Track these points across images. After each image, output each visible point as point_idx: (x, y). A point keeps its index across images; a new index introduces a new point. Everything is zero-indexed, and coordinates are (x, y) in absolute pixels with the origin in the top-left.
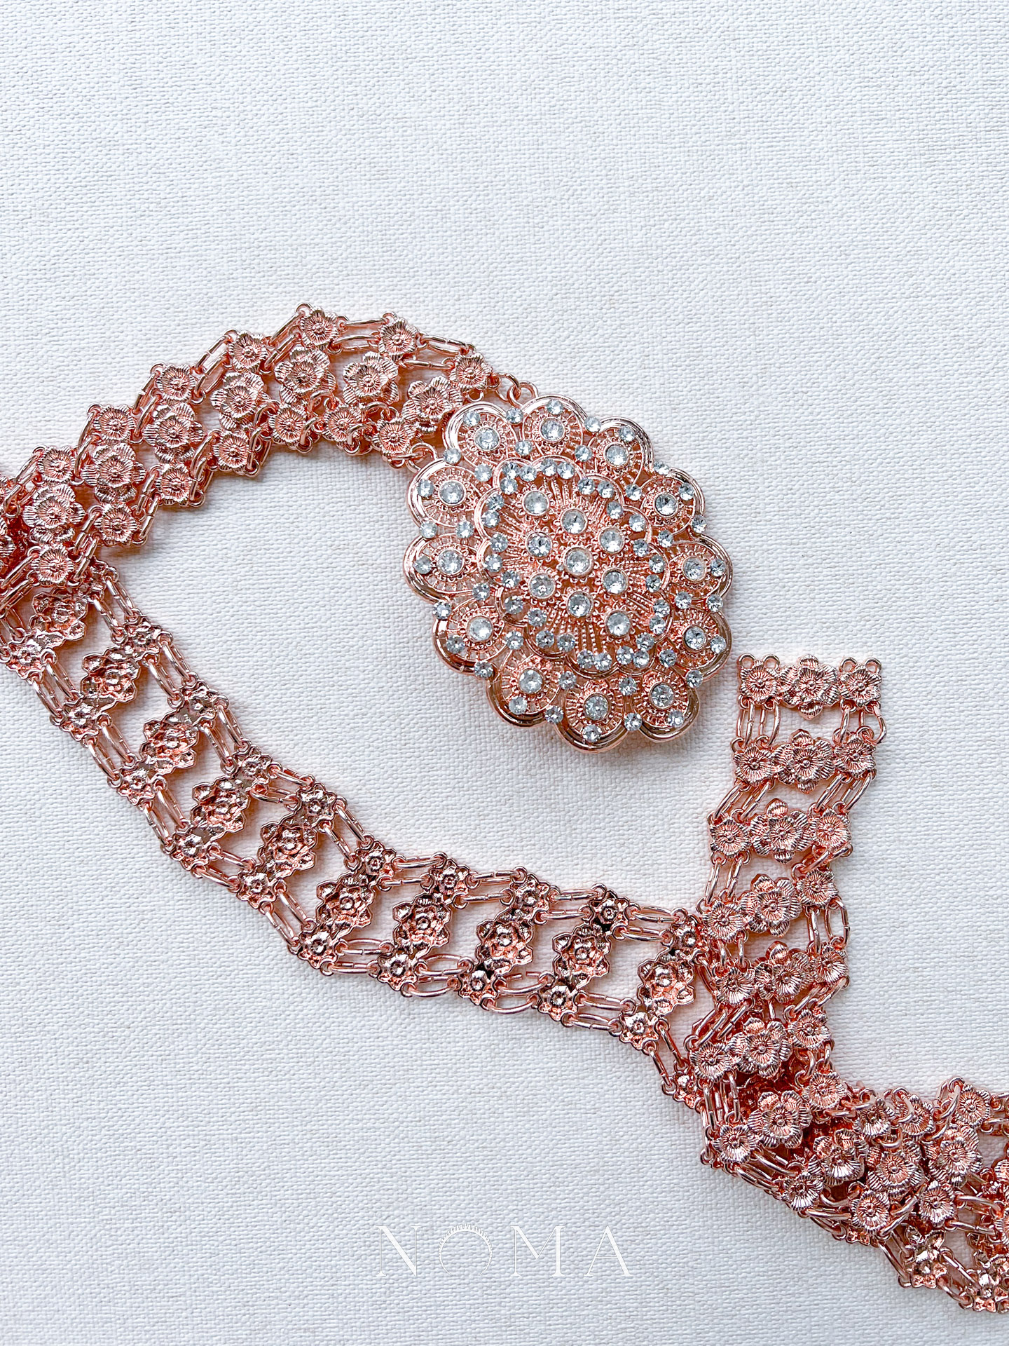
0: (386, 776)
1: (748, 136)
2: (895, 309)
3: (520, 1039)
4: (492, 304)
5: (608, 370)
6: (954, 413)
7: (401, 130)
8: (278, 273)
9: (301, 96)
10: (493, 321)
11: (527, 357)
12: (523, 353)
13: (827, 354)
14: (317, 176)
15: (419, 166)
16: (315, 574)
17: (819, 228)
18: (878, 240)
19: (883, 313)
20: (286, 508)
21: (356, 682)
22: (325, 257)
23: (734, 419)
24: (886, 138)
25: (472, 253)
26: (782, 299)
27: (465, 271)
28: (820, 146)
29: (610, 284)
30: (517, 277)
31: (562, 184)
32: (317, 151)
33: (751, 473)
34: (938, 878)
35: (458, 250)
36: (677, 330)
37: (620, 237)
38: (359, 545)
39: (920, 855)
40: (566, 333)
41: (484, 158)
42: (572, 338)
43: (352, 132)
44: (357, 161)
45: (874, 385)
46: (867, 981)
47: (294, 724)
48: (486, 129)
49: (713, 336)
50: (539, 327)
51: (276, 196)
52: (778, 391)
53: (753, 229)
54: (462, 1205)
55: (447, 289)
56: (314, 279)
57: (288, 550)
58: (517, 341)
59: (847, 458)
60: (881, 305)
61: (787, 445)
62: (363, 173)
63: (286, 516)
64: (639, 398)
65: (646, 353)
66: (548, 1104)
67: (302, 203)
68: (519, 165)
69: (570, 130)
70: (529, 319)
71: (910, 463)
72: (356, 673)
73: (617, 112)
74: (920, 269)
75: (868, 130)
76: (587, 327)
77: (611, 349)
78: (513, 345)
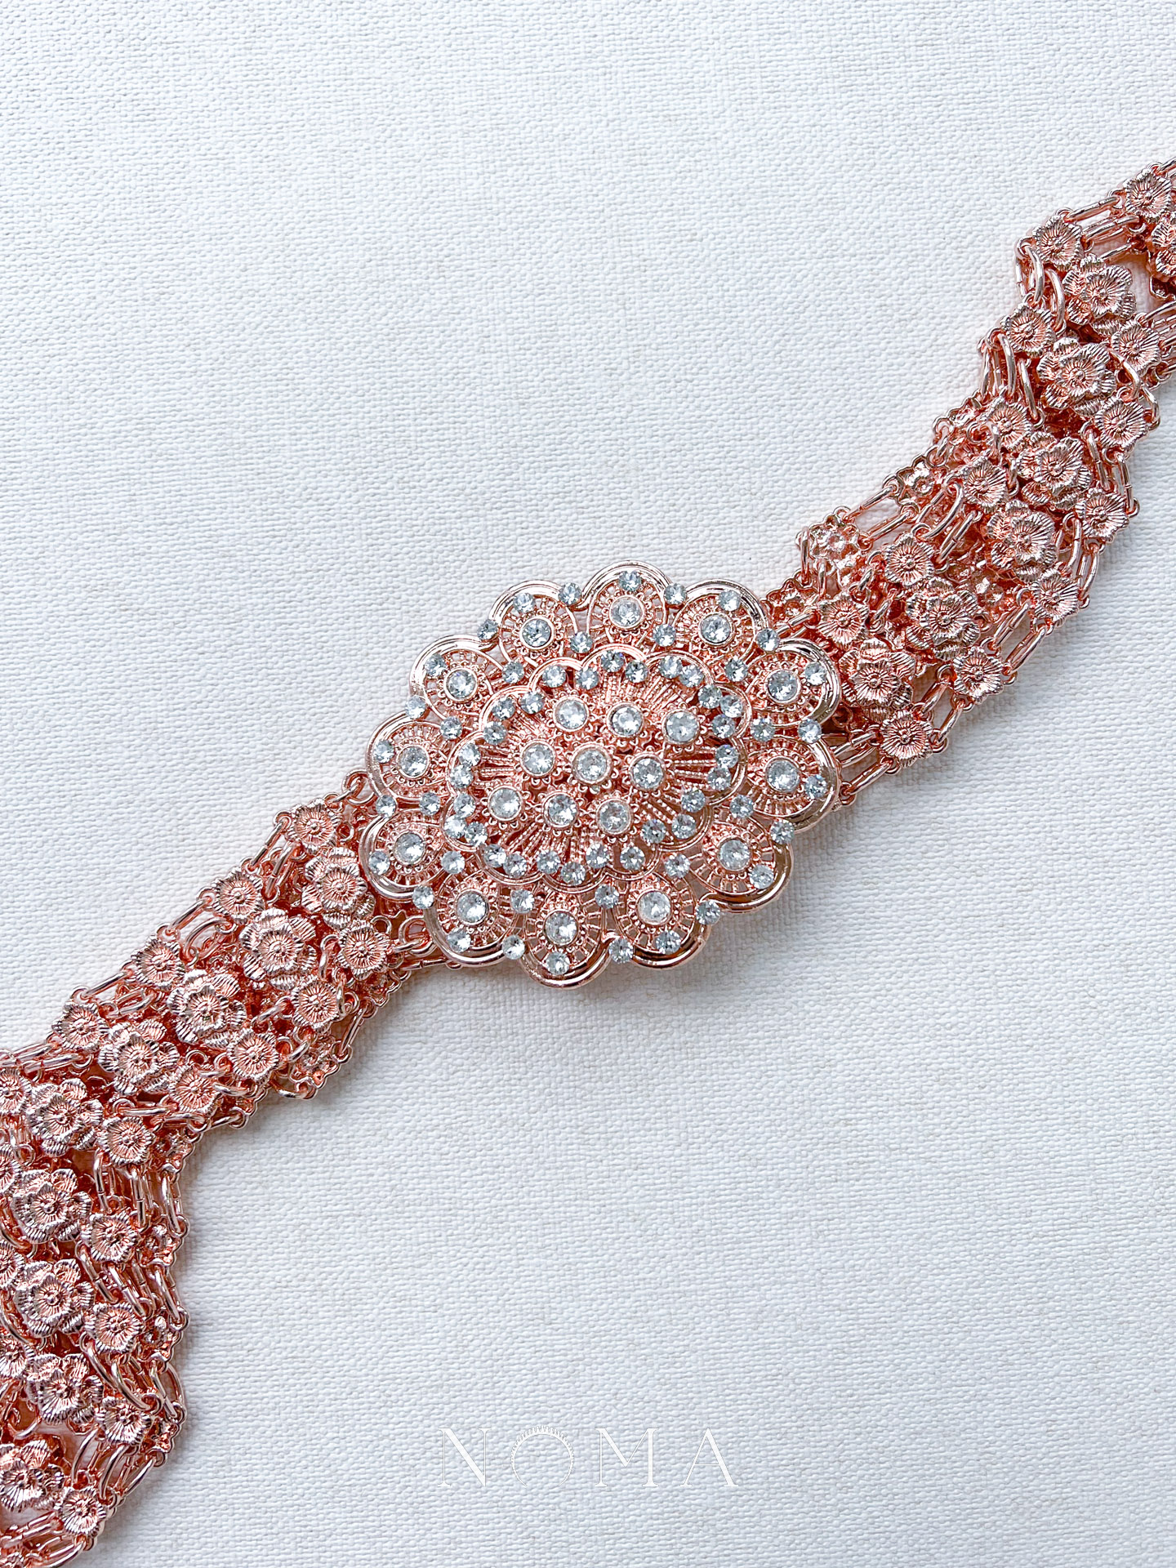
0: (159, 881)
1: (613, 58)
2: (804, 272)
3: (337, 1216)
4: (288, 275)
5: (437, 355)
6: (881, 404)
7: (171, 58)
8: (17, 241)
9: (43, 16)
10: (289, 296)
11: (333, 340)
12: (327, 335)
13: (717, 331)
14: (65, 118)
15: (194, 104)
16: (66, 623)
17: (705, 173)
18: (781, 186)
19: (787, 278)
20: (30, 539)
21: (120, 760)
22: (76, 220)
23: (600, 415)
24: (789, 57)
25: (262, 212)
26: (658, 262)
27: (253, 234)
28: (705, 69)
29: (438, 247)
30: (319, 239)
31: (377, 122)
32: (64, 85)
33: (622, 485)
34: (873, 1002)
35: (244, 208)
36: (525, 303)
37: (451, 187)
38: (121, 585)
39: (849, 973)
40: (383, 309)
41: (277, 92)
42: (390, 315)
43: (109, 61)
44: (116, 98)
45: (778, 370)
46: (785, 1137)
47: (42, 816)
48: (280, 55)
49: (570, 310)
50: (348, 302)
51: (12, 143)
52: (656, 379)
53: (621, 174)
54: (268, 1433)
55: (230, 256)
56: (62, 248)
57: (32, 593)
58: (320, 320)
59: (745, 464)
60: (786, 268)
61: (668, 448)
62: (123, 113)
63: (29, 550)
64: (478, 391)
65: (485, 333)
66: (375, 1300)
67: (46, 152)
68: (321, 100)
69: (387, 54)
70: (335, 292)
71: (825, 469)
72: (119, 749)
73: (446, 31)
74: (835, 221)
75: (766, 47)
76: (410, 301)
77: (441, 328)
78: (315, 325)
